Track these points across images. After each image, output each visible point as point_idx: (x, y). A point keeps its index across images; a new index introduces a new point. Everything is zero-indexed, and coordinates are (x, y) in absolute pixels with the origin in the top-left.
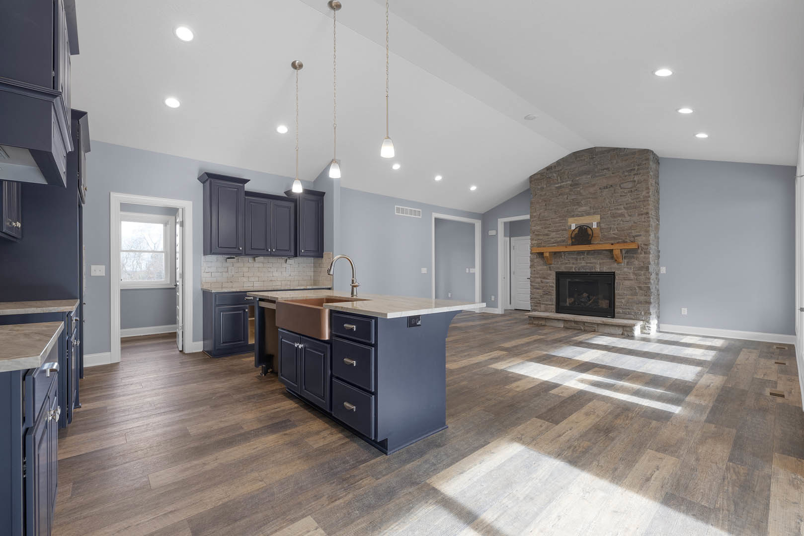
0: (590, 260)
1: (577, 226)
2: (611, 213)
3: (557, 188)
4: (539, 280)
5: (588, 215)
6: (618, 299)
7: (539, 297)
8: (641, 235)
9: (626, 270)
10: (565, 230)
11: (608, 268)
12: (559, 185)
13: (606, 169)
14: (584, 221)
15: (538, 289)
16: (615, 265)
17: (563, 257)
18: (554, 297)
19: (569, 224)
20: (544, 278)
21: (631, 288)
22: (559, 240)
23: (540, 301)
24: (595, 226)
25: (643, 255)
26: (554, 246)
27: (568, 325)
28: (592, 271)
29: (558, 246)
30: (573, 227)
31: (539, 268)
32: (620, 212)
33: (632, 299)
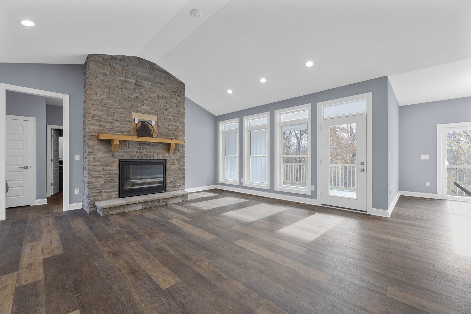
0: (151, 150)
1: (140, 121)
2: (164, 116)
3: (122, 81)
4: (100, 168)
5: (148, 114)
6: (169, 178)
7: (100, 186)
8: (180, 136)
9: (173, 157)
10: (130, 122)
11: (163, 156)
12: (124, 79)
13: (162, 84)
14: (146, 117)
15: (99, 177)
16: (167, 154)
17: (127, 146)
18: (117, 184)
19: (133, 117)
20: (106, 166)
21: (176, 170)
22: (124, 129)
23: (100, 189)
24: (153, 124)
25: (181, 149)
26: (119, 135)
27: (146, 206)
28: (152, 158)
29: (123, 135)
30: (137, 121)
31: (100, 155)
32: (169, 117)
33: (177, 177)
